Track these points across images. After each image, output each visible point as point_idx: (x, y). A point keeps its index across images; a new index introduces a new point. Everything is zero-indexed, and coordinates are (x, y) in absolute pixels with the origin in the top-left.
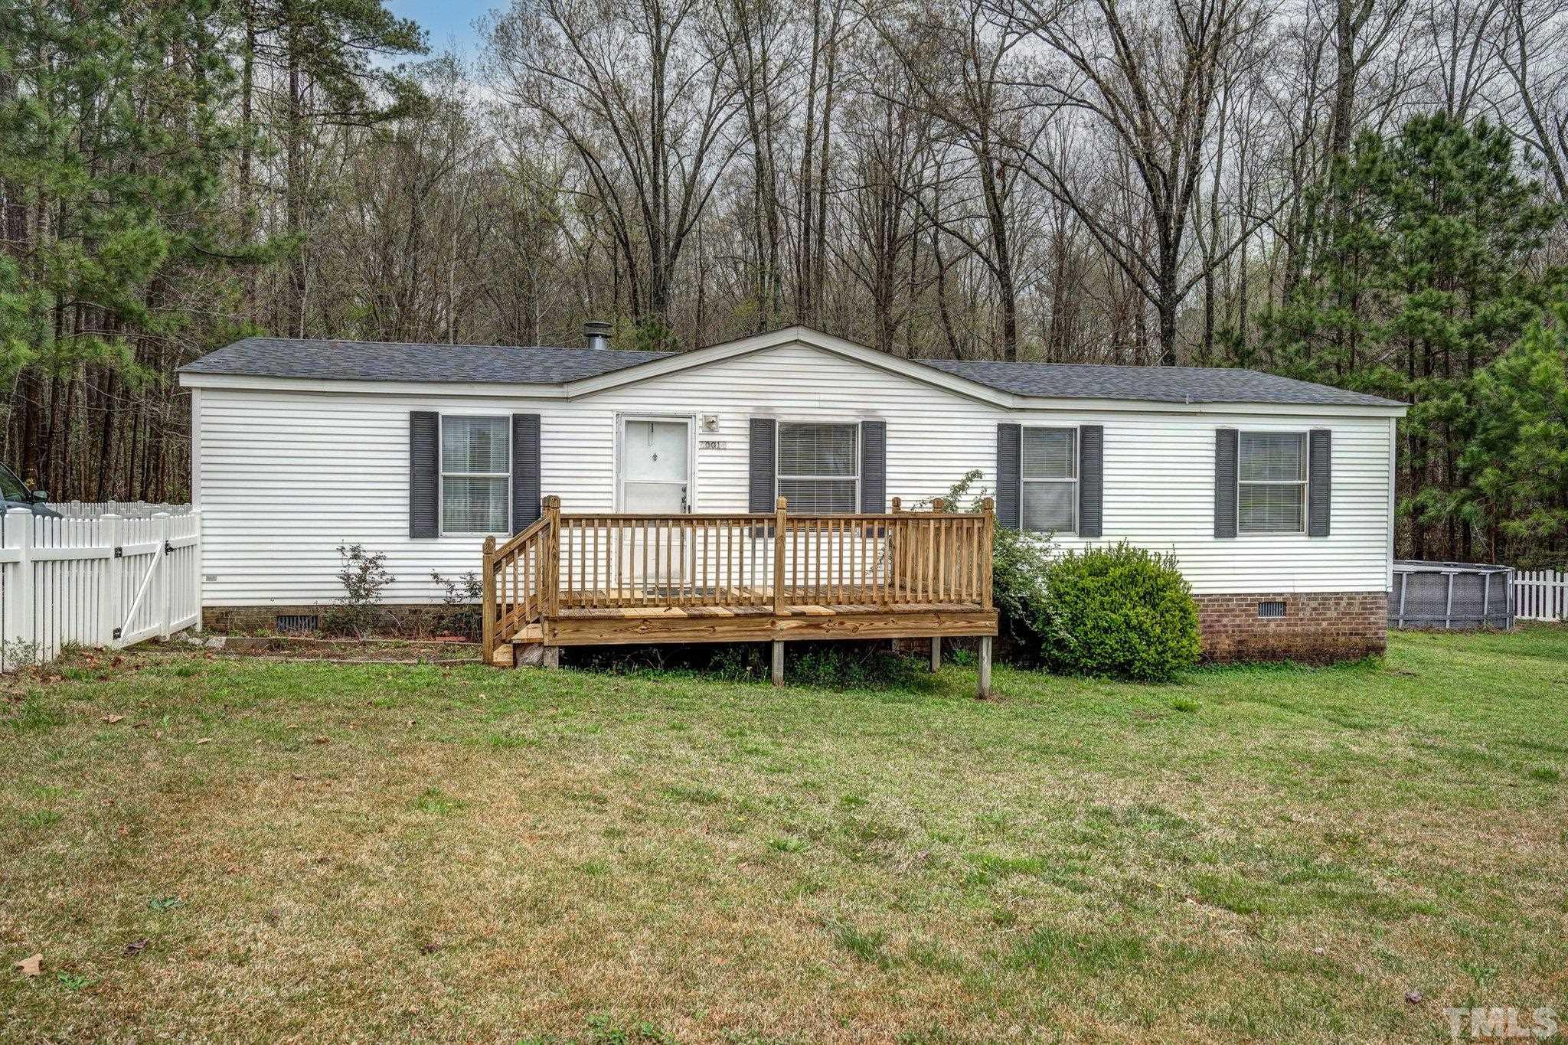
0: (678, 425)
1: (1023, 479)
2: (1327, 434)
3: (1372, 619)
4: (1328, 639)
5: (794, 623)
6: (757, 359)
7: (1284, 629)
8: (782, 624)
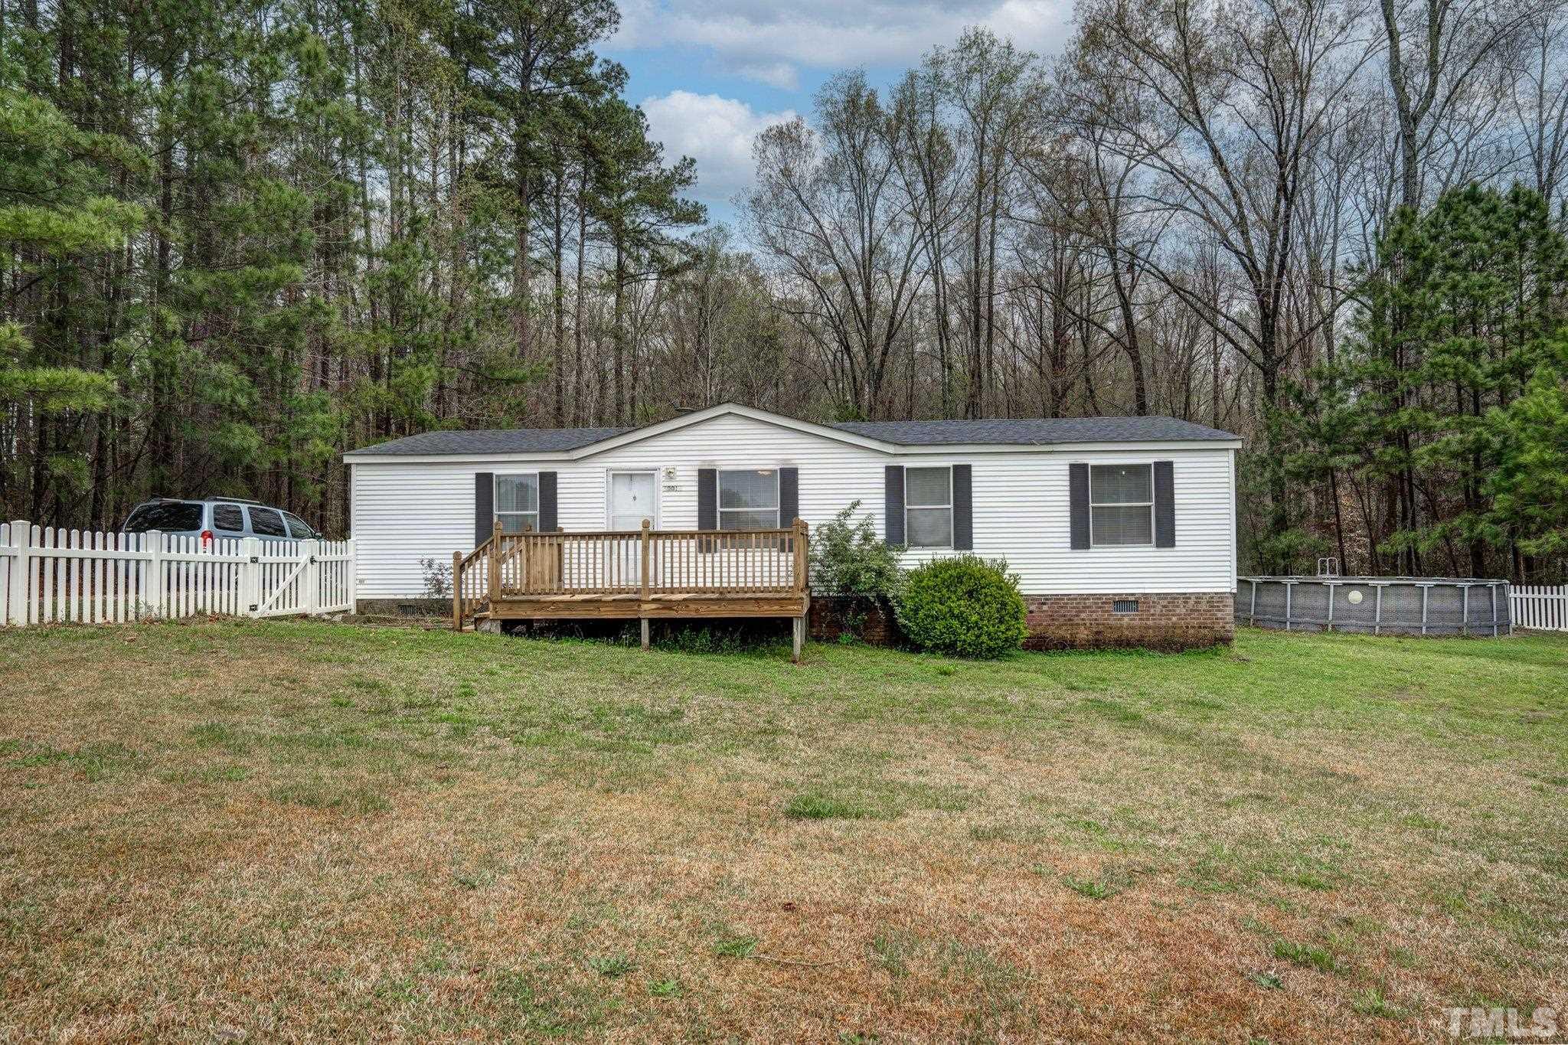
0: (648, 475)
1: (906, 507)
2: (1170, 465)
3: (1219, 615)
4: (1178, 631)
5: (654, 606)
6: (702, 427)
7: (1137, 622)
8: (645, 607)
